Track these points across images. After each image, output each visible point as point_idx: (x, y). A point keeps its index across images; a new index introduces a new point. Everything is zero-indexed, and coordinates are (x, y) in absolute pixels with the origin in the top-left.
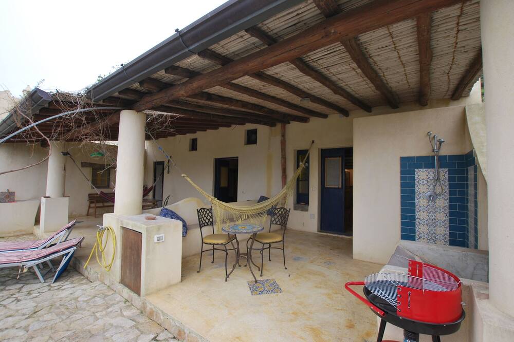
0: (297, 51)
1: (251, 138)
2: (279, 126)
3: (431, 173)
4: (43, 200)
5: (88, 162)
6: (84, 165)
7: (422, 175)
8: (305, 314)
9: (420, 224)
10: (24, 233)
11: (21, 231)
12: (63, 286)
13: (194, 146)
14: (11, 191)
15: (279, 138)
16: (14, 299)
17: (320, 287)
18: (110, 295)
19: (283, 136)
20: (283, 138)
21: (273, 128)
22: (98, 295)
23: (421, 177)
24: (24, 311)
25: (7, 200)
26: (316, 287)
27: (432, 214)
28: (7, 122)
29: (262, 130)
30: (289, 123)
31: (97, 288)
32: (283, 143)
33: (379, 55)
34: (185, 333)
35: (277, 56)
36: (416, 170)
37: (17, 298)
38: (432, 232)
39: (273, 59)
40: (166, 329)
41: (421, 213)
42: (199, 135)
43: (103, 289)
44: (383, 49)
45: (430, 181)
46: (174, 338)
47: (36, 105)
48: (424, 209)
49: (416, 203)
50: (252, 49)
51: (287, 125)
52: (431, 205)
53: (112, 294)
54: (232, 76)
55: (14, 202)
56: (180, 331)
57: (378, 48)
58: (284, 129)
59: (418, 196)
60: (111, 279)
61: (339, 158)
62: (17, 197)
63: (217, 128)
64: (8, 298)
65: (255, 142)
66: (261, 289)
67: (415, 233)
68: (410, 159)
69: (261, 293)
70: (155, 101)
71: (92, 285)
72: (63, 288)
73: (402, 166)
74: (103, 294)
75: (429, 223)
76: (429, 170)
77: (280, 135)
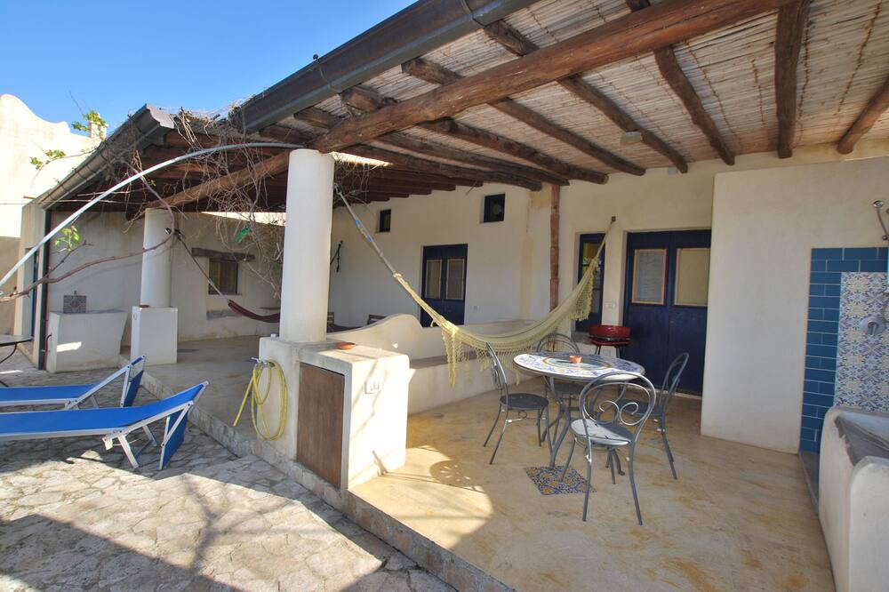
0: (712, 17)
1: (494, 210)
2: (547, 189)
3: (876, 281)
4: (137, 311)
5: (204, 248)
6: (196, 253)
7: (855, 284)
8: (656, 536)
9: (845, 376)
10: (103, 366)
11: (99, 362)
12: (189, 461)
13: (384, 223)
14: (79, 294)
15: (547, 212)
16: (114, 480)
17: (663, 485)
18: (279, 482)
19: (556, 207)
20: (554, 210)
21: (535, 193)
22: (259, 480)
23: (853, 288)
24: (141, 504)
25: (74, 310)
26: (654, 484)
27: (872, 358)
28: (80, 172)
29: (516, 197)
30: (568, 184)
31: (253, 467)
32: (555, 221)
33: (826, 40)
34: (441, 561)
35: (661, 29)
36: (844, 274)
37: (118, 477)
38: (870, 392)
39: (651, 36)
40: (398, 551)
41: (850, 357)
42: (394, 204)
43: (264, 470)
44: (846, 24)
45: (872, 295)
46: (417, 567)
47: (143, 137)
48: (854, 348)
49: (839, 337)
50: (587, 21)
51: (563, 188)
52: (873, 341)
53: (283, 480)
54: (545, 75)
55: (85, 312)
56: (429, 556)
57: (835, 21)
58: (556, 194)
59: (845, 323)
60: (277, 453)
61: (661, 250)
62: (90, 304)
63: (428, 192)
64: (104, 477)
65: (500, 217)
66: (556, 484)
67: (833, 392)
68: (833, 253)
69: (558, 491)
70: (364, 131)
71: (244, 462)
72: (191, 464)
73: (814, 266)
74: (266, 479)
75: (864, 376)
76: (872, 275)
77: (550, 206)
